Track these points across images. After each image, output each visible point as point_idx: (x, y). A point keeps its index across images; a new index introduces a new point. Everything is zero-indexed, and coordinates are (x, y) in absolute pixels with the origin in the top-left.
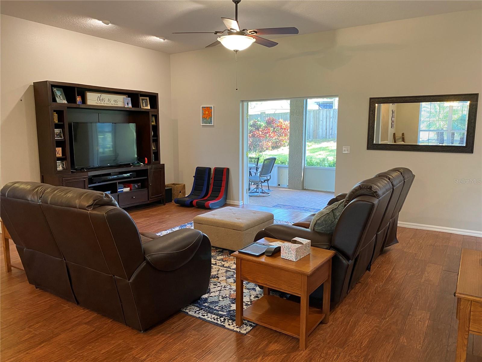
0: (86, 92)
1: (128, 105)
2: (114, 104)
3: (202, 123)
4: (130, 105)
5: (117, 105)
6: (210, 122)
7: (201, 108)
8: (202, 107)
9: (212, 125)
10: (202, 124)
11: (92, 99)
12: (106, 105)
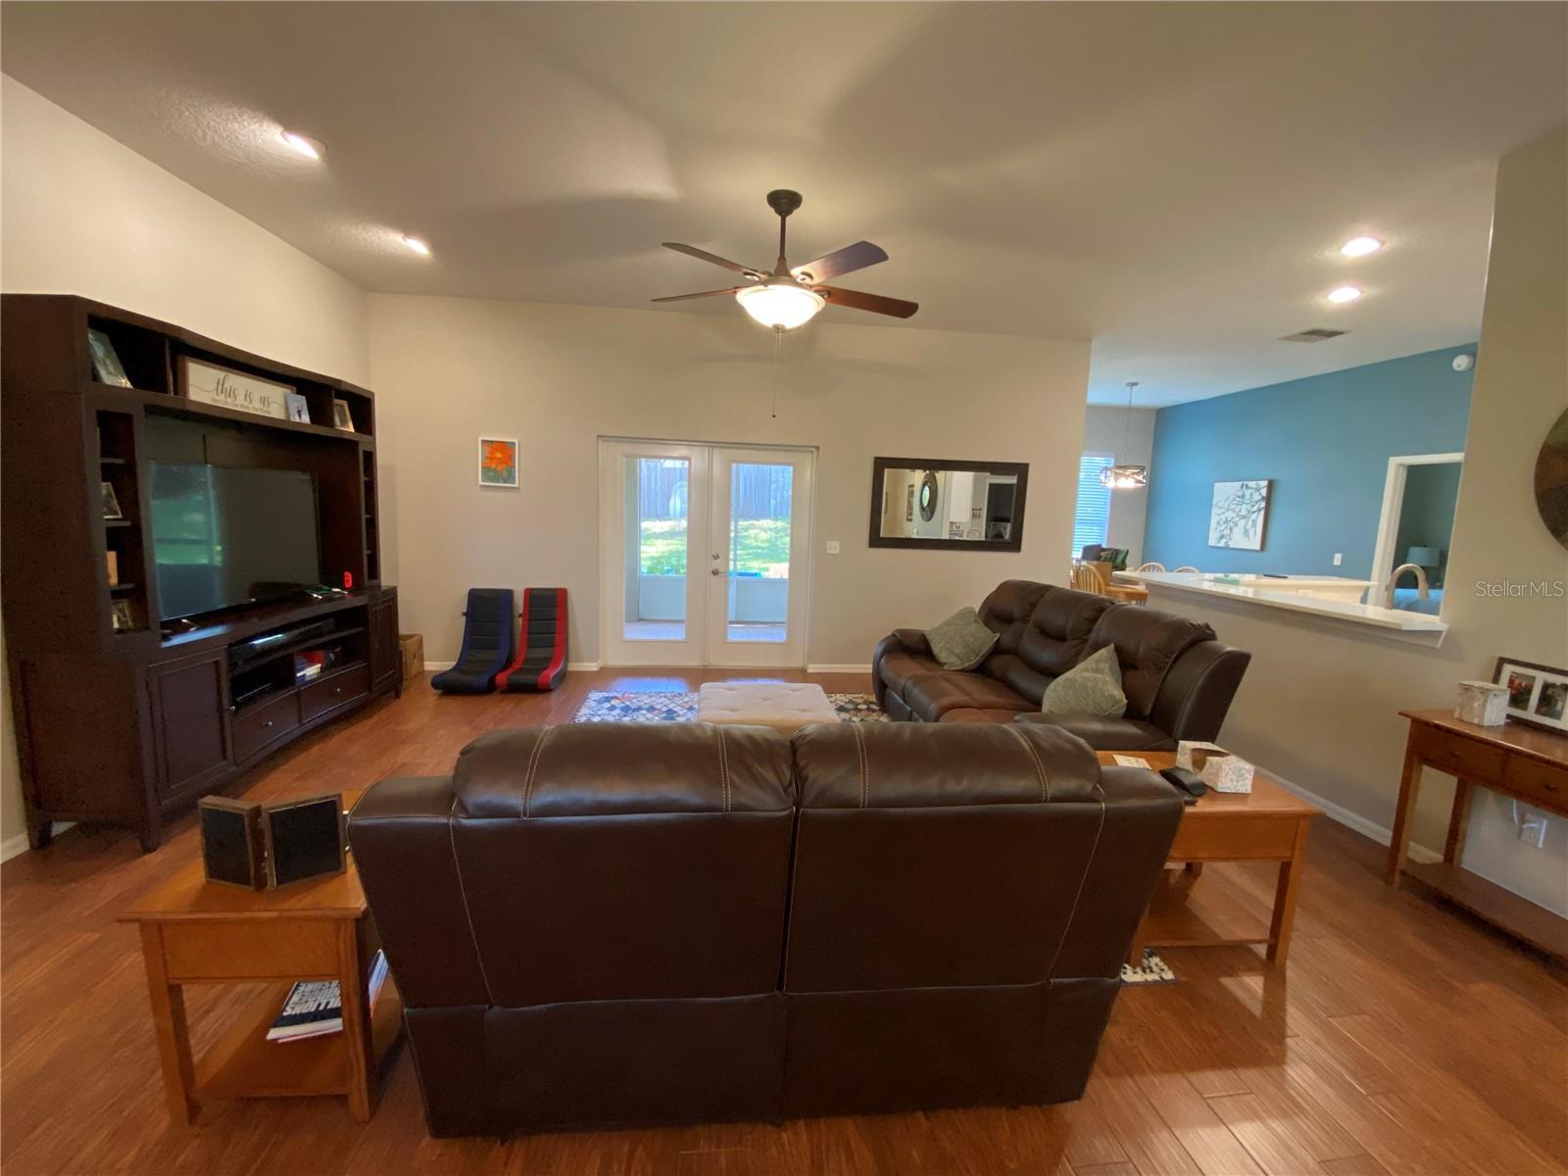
0: (187, 358)
1: (300, 416)
2: (261, 410)
3: (483, 481)
4: (306, 419)
5: (269, 412)
6: (510, 478)
7: (480, 442)
8: (484, 442)
9: (516, 485)
10: (481, 483)
11: (204, 386)
12: (239, 409)
